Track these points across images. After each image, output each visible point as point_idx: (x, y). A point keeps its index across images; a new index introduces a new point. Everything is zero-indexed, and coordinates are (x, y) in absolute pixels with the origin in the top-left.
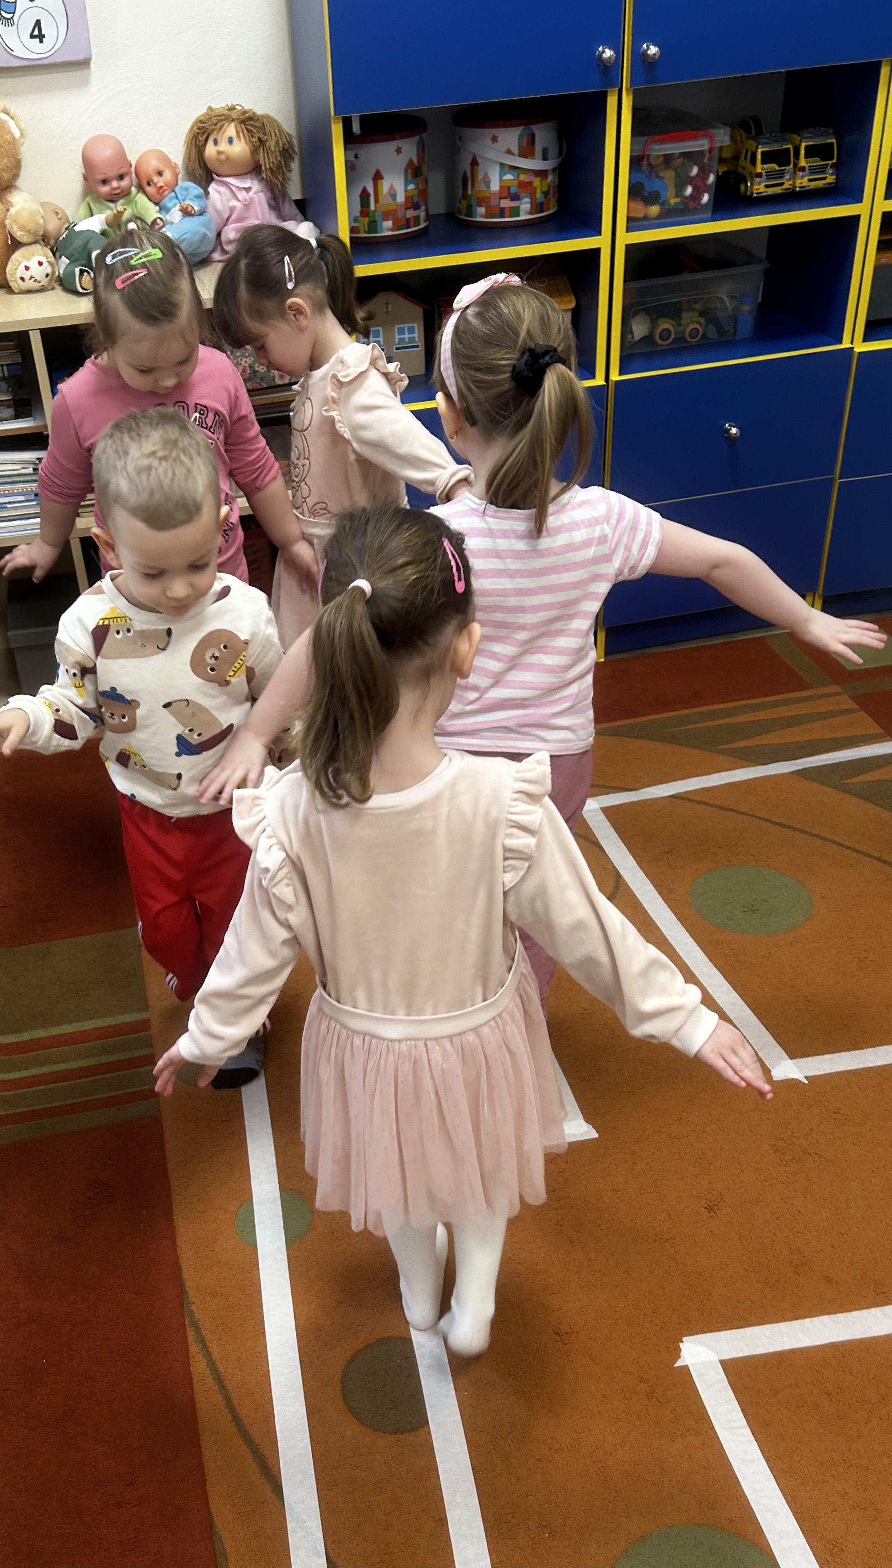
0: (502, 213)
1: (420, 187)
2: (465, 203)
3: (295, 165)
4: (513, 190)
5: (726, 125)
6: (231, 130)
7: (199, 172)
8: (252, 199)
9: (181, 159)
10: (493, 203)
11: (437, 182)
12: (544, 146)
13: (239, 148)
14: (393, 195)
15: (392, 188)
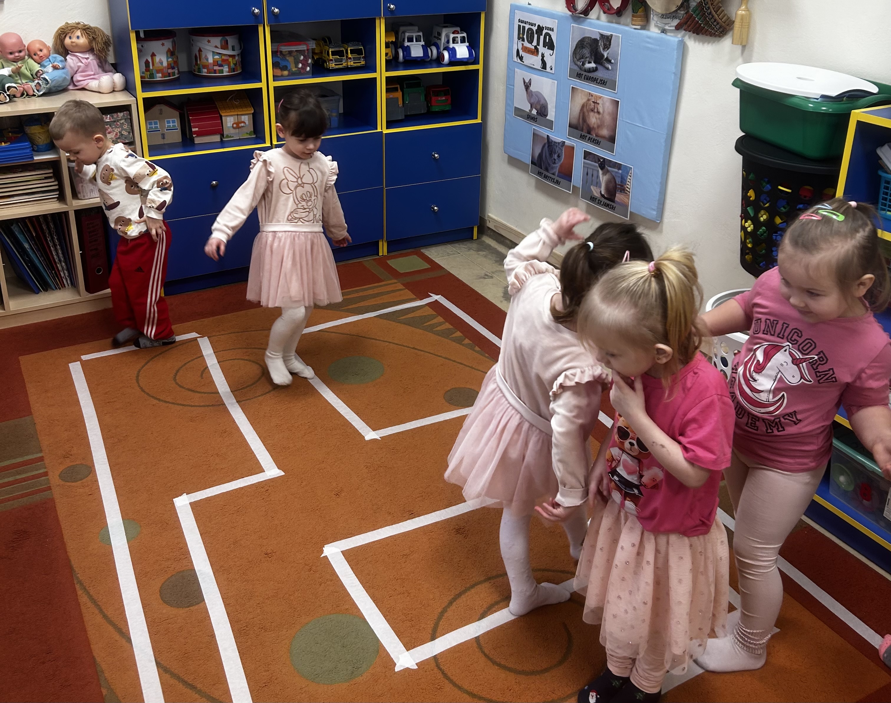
0: (215, 72)
1: (175, 59)
2: (197, 67)
3: (111, 49)
4: (220, 63)
5: (314, 39)
6: (78, 33)
7: (61, 50)
8: (89, 63)
9: (52, 44)
10: (211, 67)
11: (182, 58)
12: (233, 44)
13: (83, 41)
14: (161, 63)
15: (160, 60)
